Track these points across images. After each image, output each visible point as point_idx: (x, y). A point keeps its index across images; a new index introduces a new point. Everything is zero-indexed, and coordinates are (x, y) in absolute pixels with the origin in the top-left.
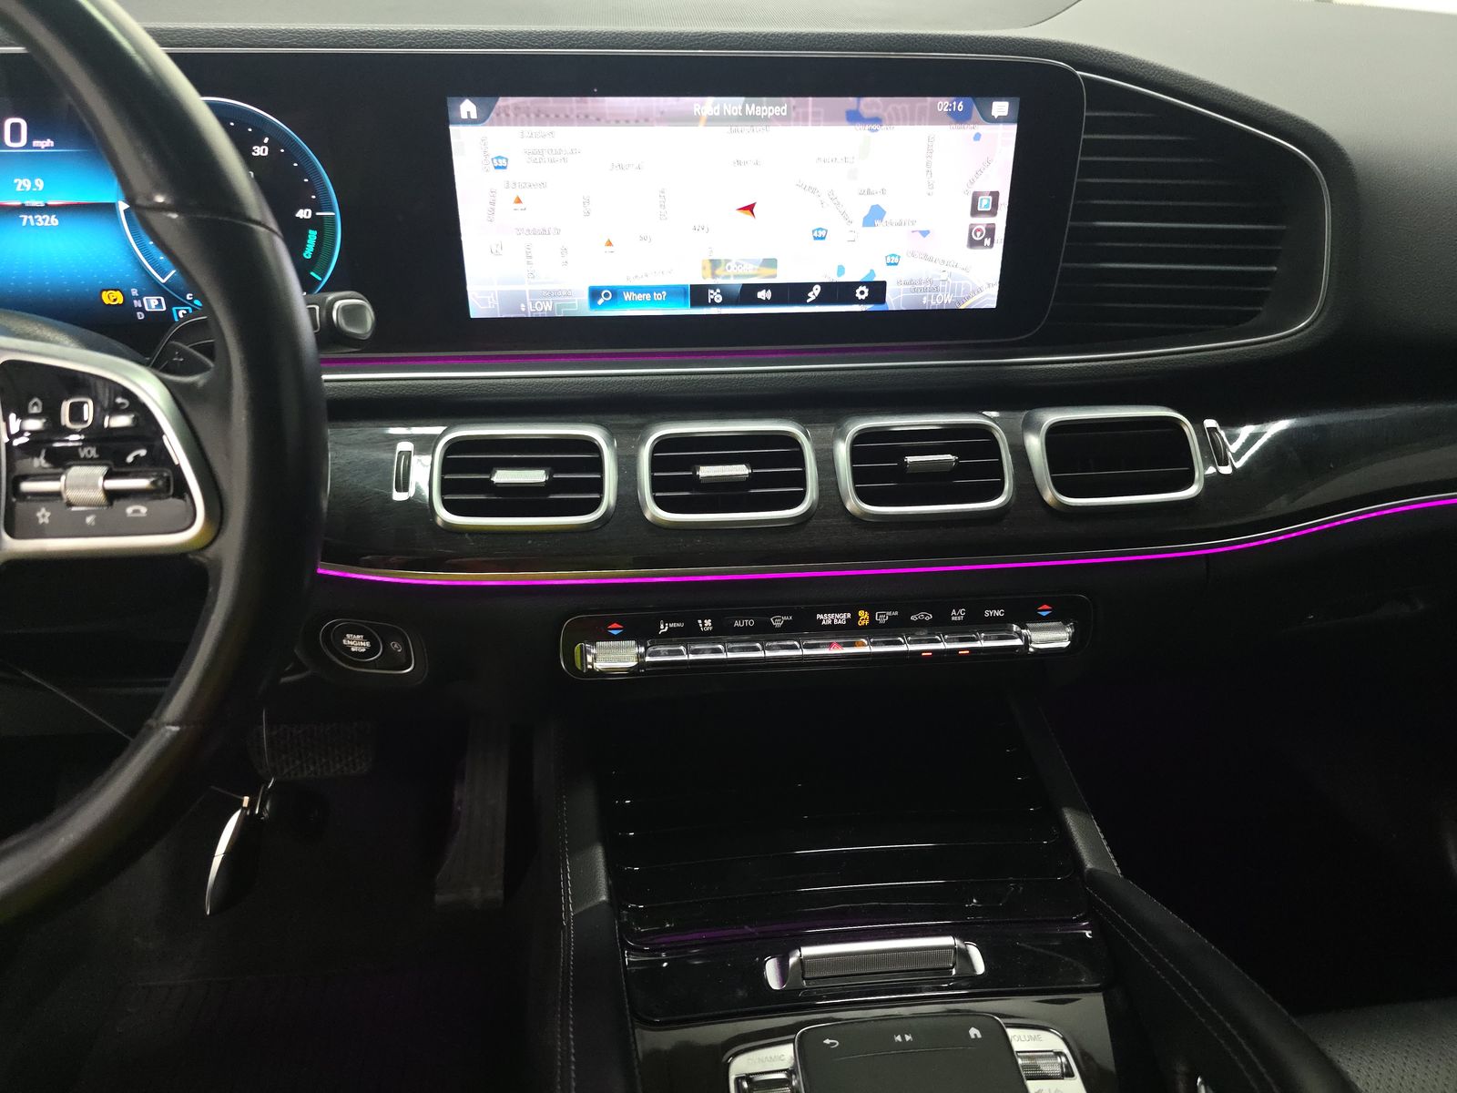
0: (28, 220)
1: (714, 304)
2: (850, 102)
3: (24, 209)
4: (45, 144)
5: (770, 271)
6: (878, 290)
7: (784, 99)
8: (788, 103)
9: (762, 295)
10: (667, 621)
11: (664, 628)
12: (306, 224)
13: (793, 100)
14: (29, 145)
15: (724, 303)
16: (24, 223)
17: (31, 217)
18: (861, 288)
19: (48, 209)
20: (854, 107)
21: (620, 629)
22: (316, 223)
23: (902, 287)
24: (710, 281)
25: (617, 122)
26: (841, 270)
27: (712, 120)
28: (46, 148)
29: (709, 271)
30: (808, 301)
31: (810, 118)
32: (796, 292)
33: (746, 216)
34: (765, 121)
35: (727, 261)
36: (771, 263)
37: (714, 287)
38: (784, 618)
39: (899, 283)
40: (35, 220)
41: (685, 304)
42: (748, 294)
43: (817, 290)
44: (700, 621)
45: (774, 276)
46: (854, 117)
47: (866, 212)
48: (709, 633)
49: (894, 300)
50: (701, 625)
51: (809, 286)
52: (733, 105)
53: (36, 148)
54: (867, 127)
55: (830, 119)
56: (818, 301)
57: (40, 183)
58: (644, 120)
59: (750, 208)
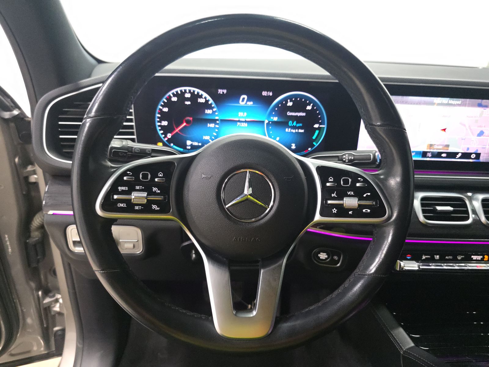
0: (239, 124)
1: (428, 157)
2: (479, 101)
3: (239, 121)
4: (250, 103)
5: (446, 148)
6: (478, 155)
7: (461, 99)
8: (462, 101)
9: (444, 155)
10: (425, 255)
11: (424, 257)
12: (316, 129)
13: (463, 100)
14: (246, 103)
15: (432, 157)
16: (238, 125)
17: (240, 123)
18: (473, 155)
19: (246, 121)
20: (480, 103)
21: (410, 257)
22: (319, 128)
23: (485, 155)
24: (429, 150)
25: (411, 104)
26: (468, 149)
27: (439, 104)
28: (250, 105)
29: (429, 147)
30: (457, 158)
31: (467, 105)
32: (453, 155)
33: (443, 132)
34: (454, 105)
35: (435, 145)
36: (448, 146)
37: (429, 152)
38: (462, 257)
39: (485, 154)
40: (241, 124)
41: (420, 157)
42: (439, 155)
43: (460, 155)
44: (435, 256)
45: (448, 150)
46: (480, 105)
47: (478, 132)
48: (437, 260)
49: (482, 159)
50: (435, 257)
51: (457, 153)
52: (445, 100)
53: (248, 105)
54: (483, 108)
55: (473, 105)
56: (460, 158)
57: (245, 114)
58: (419, 103)
59: (444, 130)
